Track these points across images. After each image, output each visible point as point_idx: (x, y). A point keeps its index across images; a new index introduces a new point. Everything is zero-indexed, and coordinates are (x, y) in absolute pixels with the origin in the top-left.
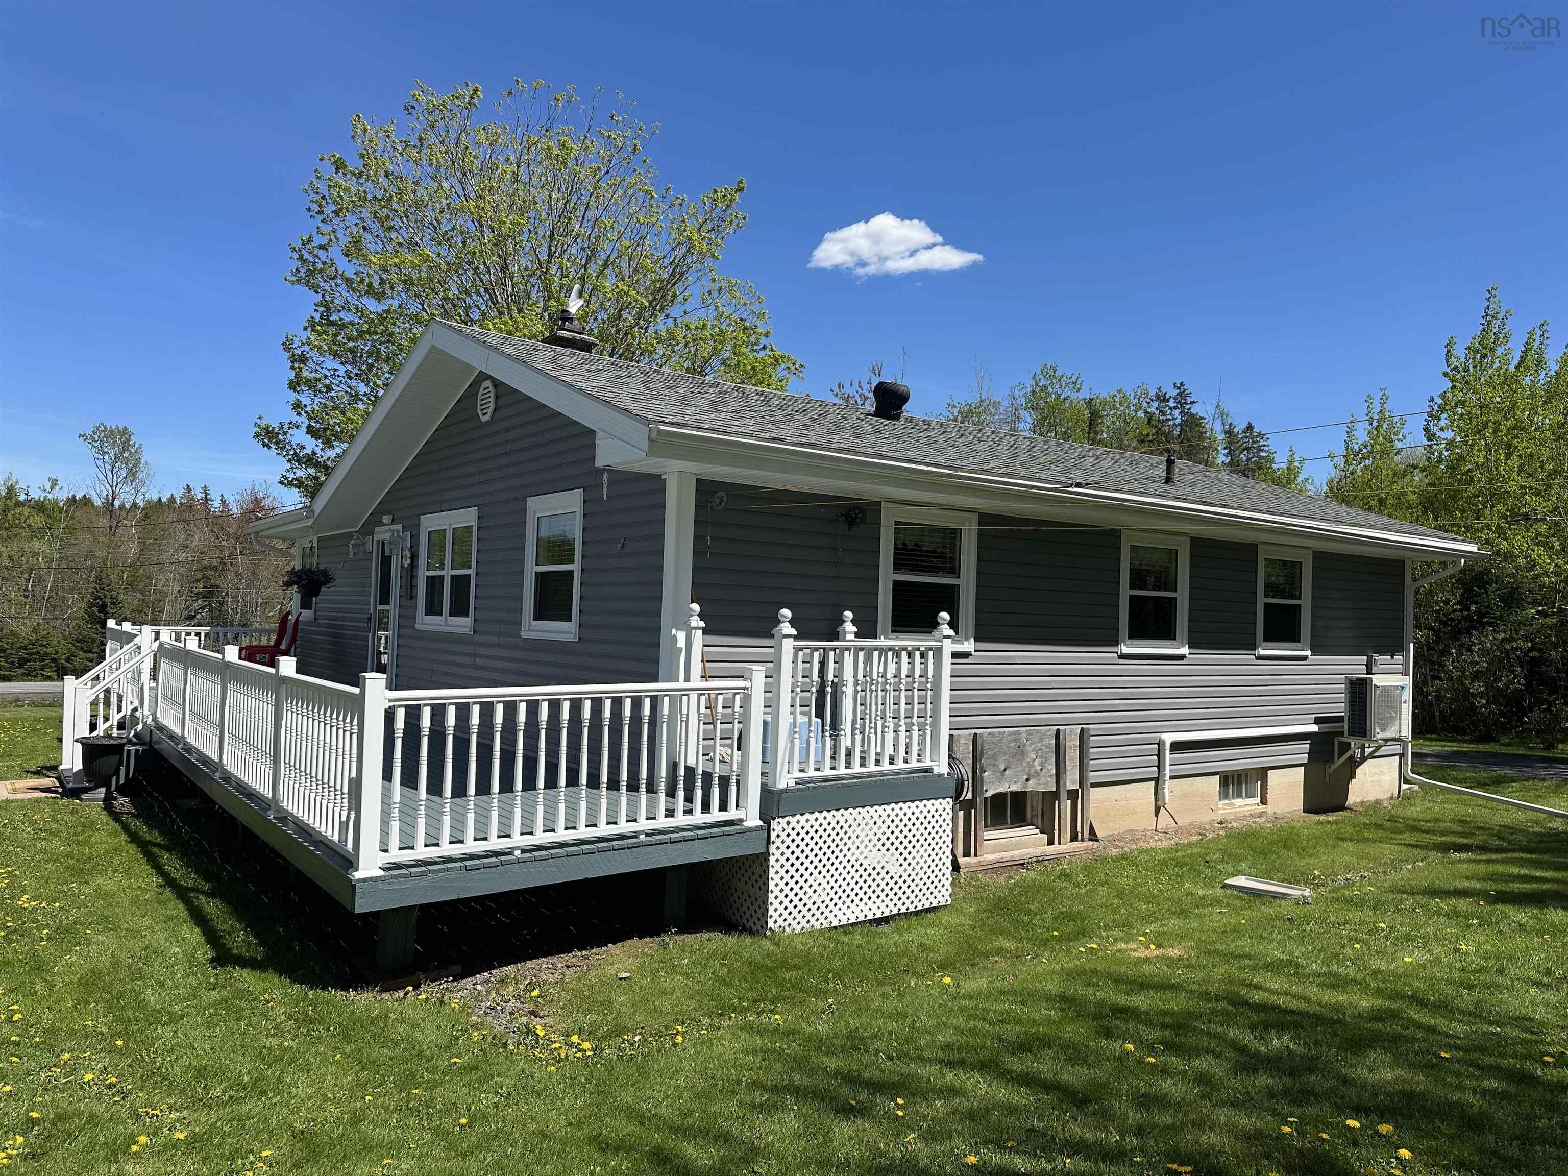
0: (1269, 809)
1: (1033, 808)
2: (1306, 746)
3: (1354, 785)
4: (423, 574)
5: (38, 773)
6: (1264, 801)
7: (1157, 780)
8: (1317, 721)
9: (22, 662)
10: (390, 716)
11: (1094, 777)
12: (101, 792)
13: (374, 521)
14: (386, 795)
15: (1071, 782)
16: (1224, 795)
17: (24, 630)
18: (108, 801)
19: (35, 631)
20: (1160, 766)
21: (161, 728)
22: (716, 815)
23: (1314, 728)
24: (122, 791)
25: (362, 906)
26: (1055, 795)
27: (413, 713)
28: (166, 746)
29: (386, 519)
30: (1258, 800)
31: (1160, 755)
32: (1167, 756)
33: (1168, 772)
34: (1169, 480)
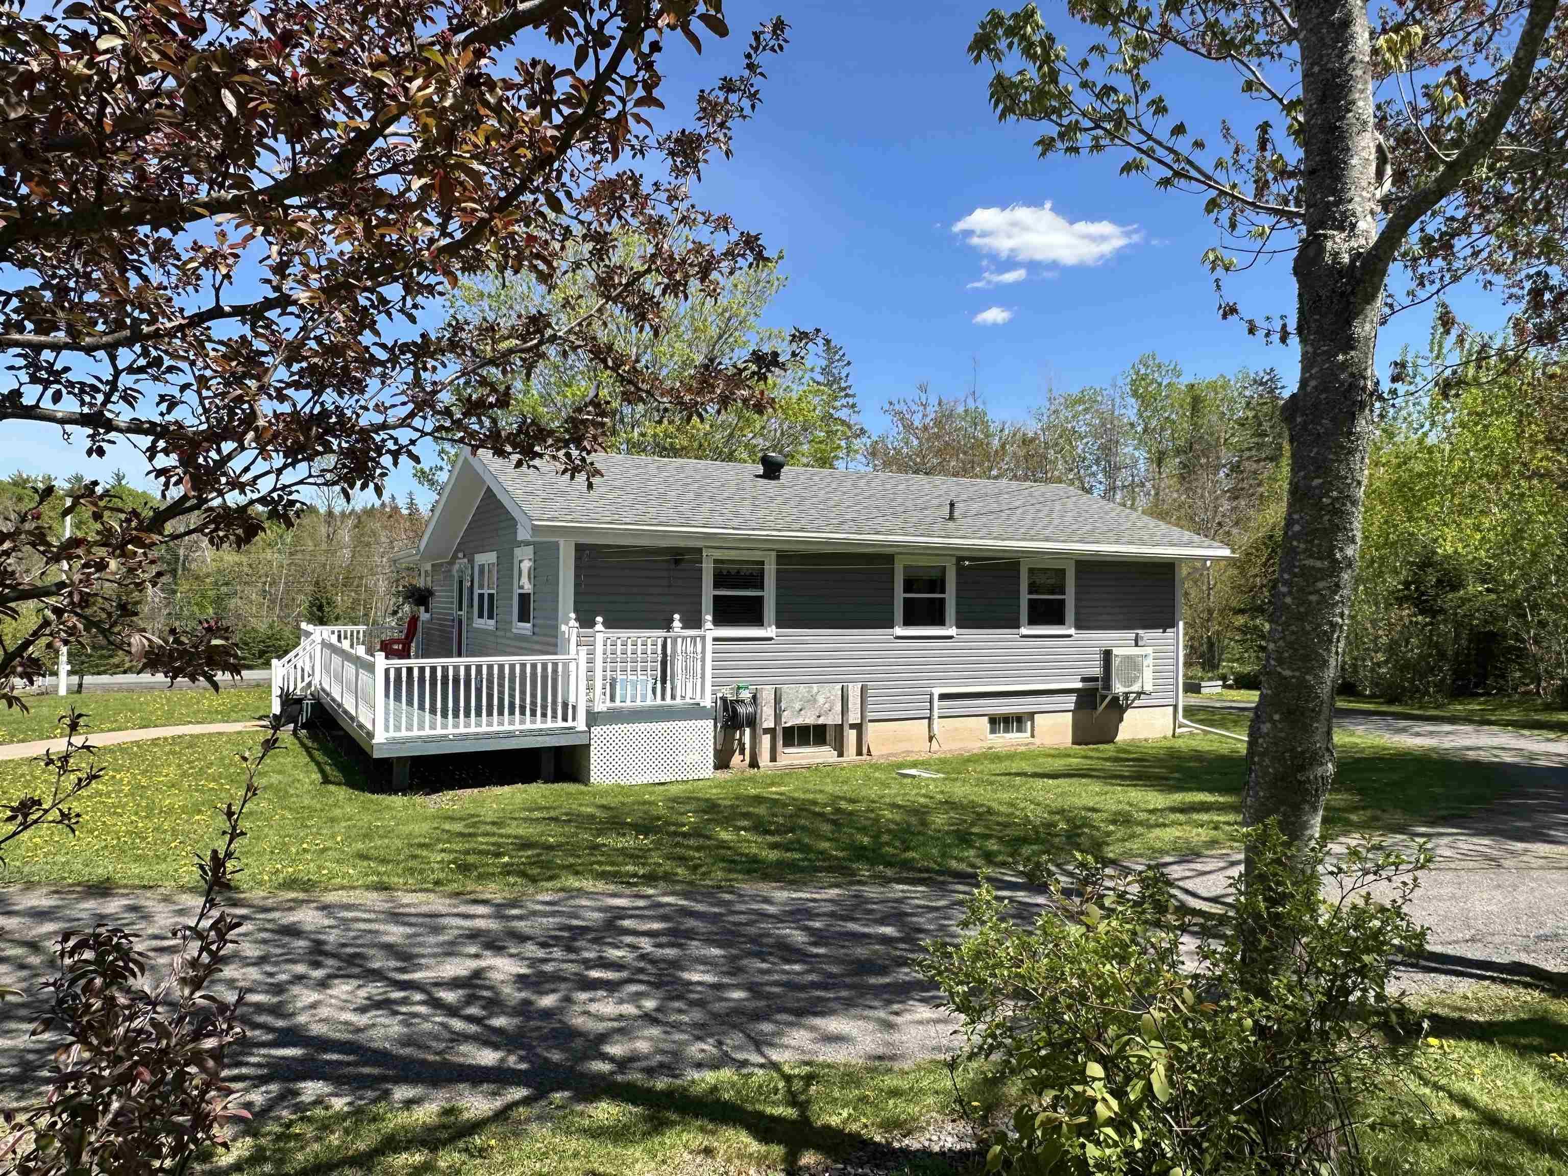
0: (1037, 741)
1: (830, 735)
2: (1073, 698)
3: (1122, 726)
4: (477, 591)
5: (260, 718)
6: (1033, 736)
7: (929, 718)
8: (1084, 680)
9: (262, 653)
10: (387, 671)
11: (870, 715)
12: (291, 726)
13: (455, 557)
14: (387, 705)
15: (854, 717)
16: (993, 731)
17: (262, 627)
18: (295, 733)
19: (271, 627)
20: (931, 709)
21: (323, 690)
22: (560, 724)
23: (1079, 685)
24: (304, 726)
25: (376, 755)
26: (841, 726)
27: (398, 671)
28: (325, 700)
29: (460, 555)
30: (1029, 734)
31: (931, 702)
32: (936, 703)
33: (936, 713)
34: (951, 518)
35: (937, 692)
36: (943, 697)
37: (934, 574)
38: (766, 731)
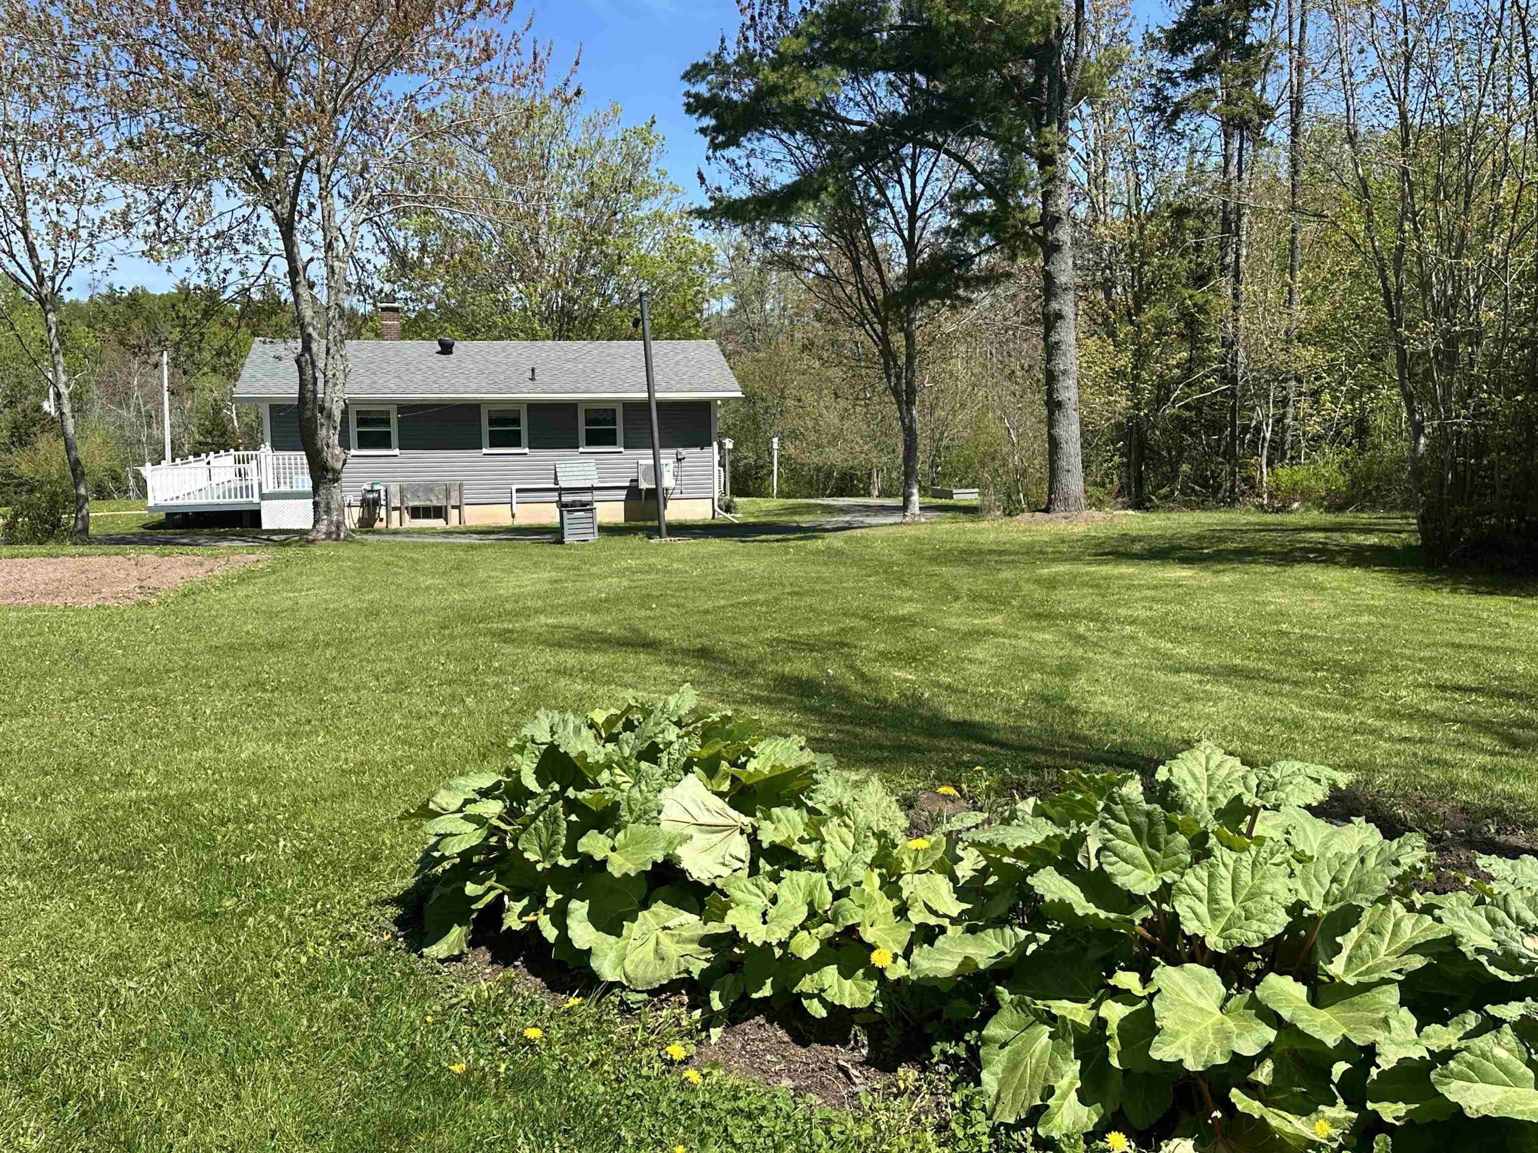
1: (439, 512)
2: (622, 492)
3: (666, 511)
7: (510, 503)
8: (632, 481)
11: (465, 501)
15: (454, 502)
20: (511, 498)
23: (629, 484)
26: (446, 507)
31: (511, 494)
32: (514, 494)
33: (514, 501)
34: (533, 379)
35: (514, 488)
36: (518, 491)
37: (515, 416)
38: (395, 509)
